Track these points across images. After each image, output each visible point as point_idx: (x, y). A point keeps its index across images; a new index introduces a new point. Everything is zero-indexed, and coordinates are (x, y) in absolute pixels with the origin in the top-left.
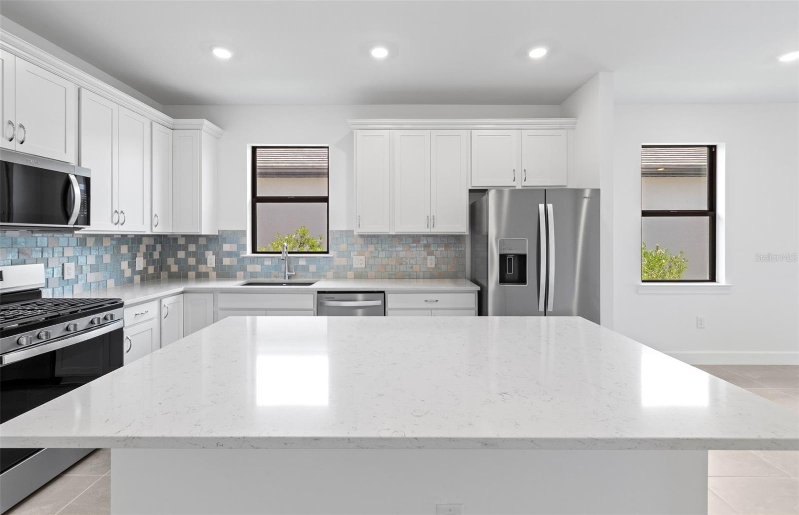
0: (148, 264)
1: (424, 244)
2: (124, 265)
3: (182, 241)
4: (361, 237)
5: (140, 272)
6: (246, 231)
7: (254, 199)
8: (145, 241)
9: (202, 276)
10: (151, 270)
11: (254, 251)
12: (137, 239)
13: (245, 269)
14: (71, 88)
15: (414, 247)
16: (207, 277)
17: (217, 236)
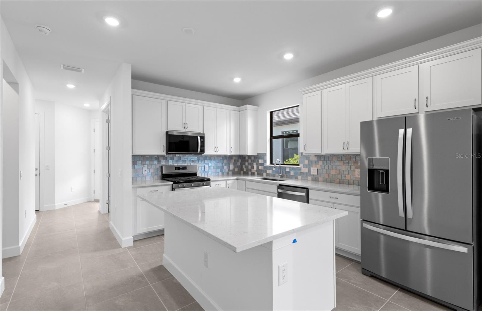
0: (235, 167)
1: (353, 161)
2: (225, 167)
3: (247, 158)
4: (315, 156)
5: (231, 170)
6: (266, 153)
7: (271, 137)
8: (234, 158)
9: (253, 174)
10: (236, 170)
11: (271, 163)
12: (231, 157)
13: (266, 172)
14: (201, 107)
15: (347, 163)
16: (254, 174)
17: (257, 156)
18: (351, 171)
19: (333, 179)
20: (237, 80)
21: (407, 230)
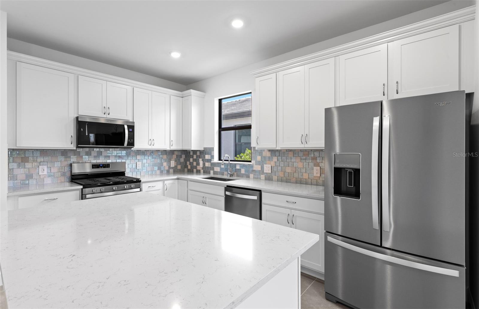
0: (177, 164)
1: (312, 157)
2: (165, 164)
3: (191, 154)
4: (269, 151)
5: (172, 168)
6: (213, 148)
7: (220, 129)
8: (176, 153)
9: (198, 172)
10: (179, 167)
11: (220, 159)
12: (172, 152)
13: (213, 169)
14: (129, 88)
15: (304, 159)
16: (200, 172)
17: (203, 150)
18: (308, 169)
19: (289, 178)
20: (176, 55)
21: (383, 246)
